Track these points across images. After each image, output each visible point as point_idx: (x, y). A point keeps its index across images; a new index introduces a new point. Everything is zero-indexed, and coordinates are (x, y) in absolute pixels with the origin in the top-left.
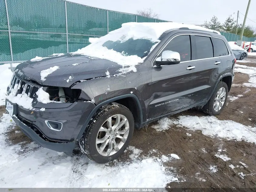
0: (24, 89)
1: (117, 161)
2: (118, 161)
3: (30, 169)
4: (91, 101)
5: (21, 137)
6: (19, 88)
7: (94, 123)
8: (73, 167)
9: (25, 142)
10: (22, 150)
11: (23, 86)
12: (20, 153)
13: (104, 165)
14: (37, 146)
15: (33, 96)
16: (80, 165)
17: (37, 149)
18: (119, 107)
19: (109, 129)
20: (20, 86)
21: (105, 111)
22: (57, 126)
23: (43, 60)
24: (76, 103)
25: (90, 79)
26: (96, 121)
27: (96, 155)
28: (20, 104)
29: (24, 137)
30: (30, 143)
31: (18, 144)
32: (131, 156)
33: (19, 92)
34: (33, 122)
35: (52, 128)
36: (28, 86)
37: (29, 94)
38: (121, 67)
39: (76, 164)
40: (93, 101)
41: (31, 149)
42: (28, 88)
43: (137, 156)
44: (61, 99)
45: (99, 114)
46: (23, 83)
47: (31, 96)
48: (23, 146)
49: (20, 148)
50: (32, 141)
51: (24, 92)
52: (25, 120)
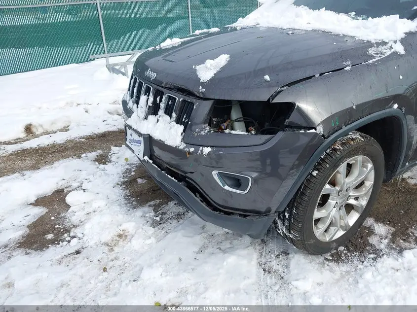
0: (162, 105)
1: (344, 249)
2: (348, 250)
3: (180, 260)
4: (316, 130)
5: (149, 191)
6: (150, 104)
7: (314, 176)
8: (260, 260)
9: (158, 201)
10: (158, 219)
11: (158, 99)
12: (155, 224)
13: (321, 259)
14: (181, 209)
15: (184, 120)
16: (273, 256)
17: (183, 216)
18: (363, 139)
19: (338, 188)
20: (151, 99)
21: (335, 150)
22: (238, 183)
23: (183, 44)
24: (280, 135)
25: (310, 78)
26: (317, 172)
27: (312, 241)
28: (157, 135)
29: (154, 191)
30: (167, 203)
31: (147, 205)
32: (373, 240)
33: (151, 111)
34: (186, 173)
35: (227, 188)
36: (170, 98)
37: (174, 115)
38: (369, 44)
39: (264, 254)
40: (320, 130)
41: (171, 216)
42: (170, 102)
43: (387, 241)
44: (236, 124)
45: (322, 157)
46: (158, 93)
47: (178, 121)
48: (156, 209)
49: (153, 214)
50: (169, 199)
51: (161, 112)
52: (169, 167)
